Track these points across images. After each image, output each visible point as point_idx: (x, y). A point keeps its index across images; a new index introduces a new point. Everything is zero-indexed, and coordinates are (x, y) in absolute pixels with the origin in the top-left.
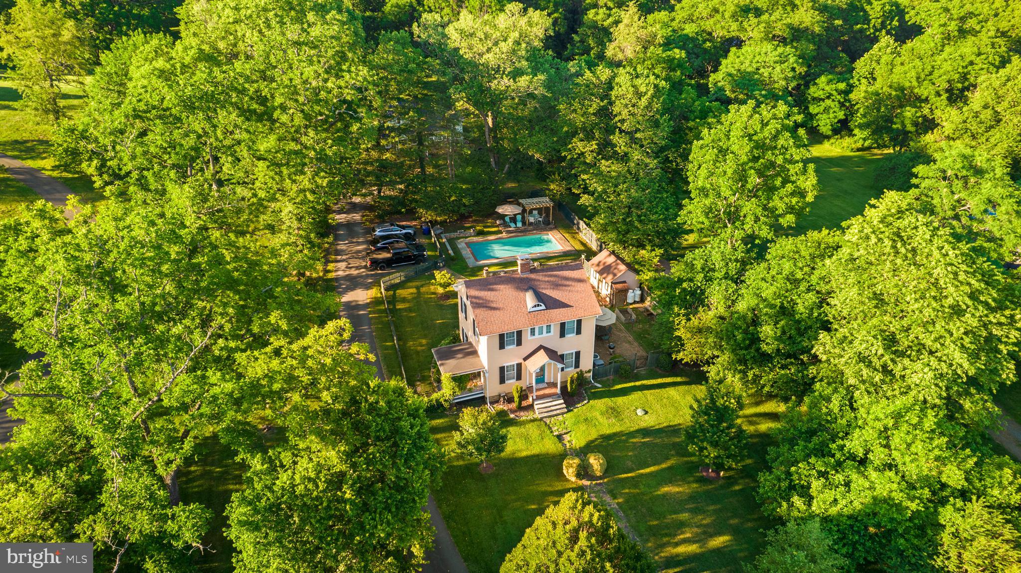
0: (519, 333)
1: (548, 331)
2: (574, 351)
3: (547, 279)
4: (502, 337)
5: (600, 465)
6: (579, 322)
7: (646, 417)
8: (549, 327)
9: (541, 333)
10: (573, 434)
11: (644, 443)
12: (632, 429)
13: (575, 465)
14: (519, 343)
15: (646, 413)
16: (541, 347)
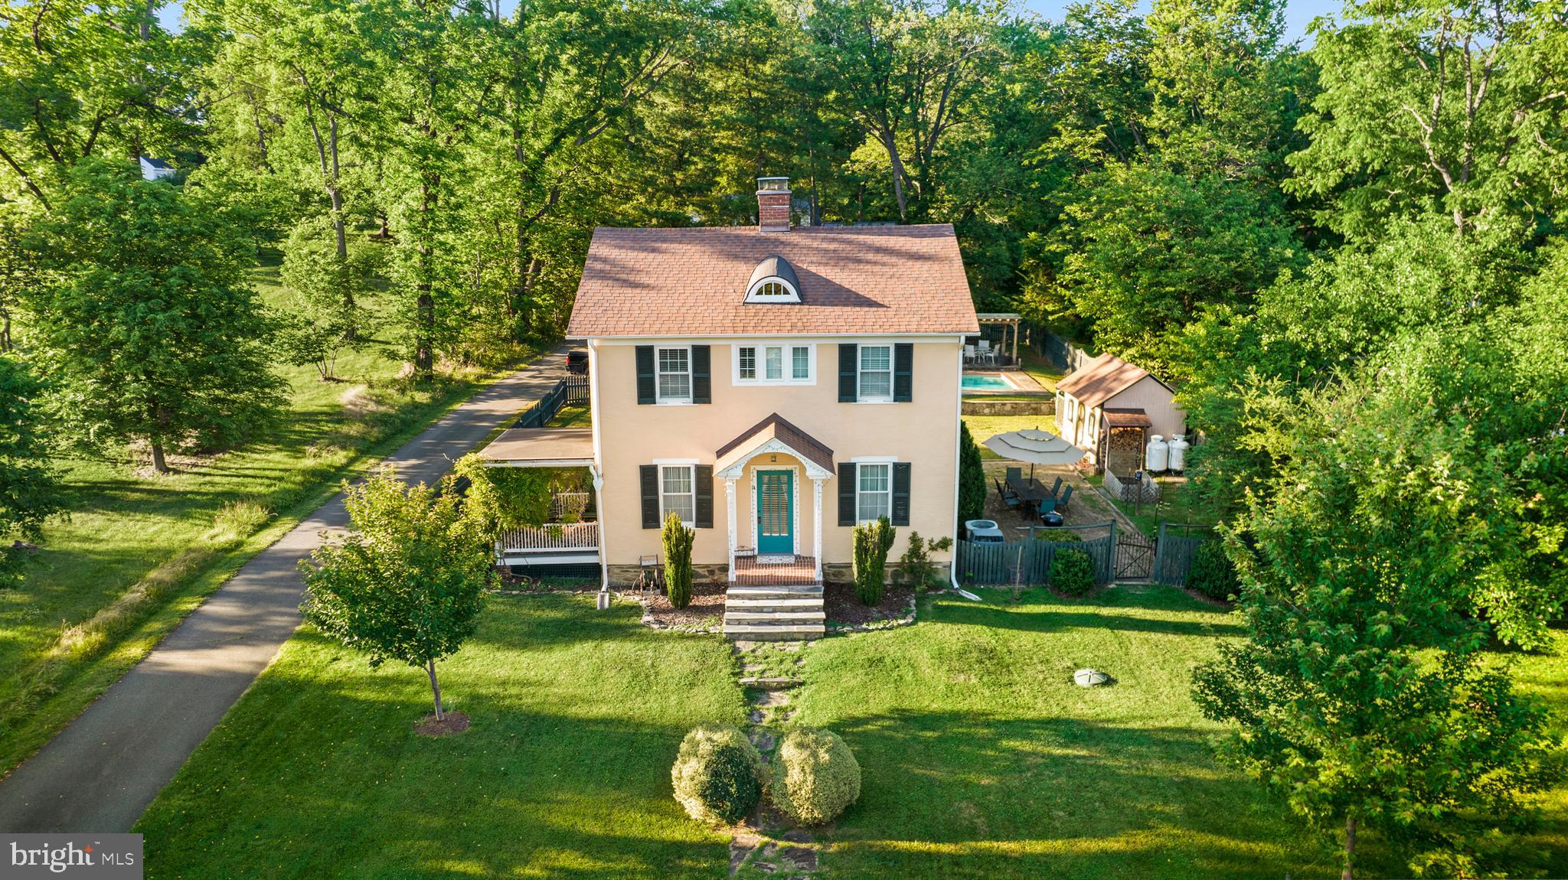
0: (702, 354)
1: (800, 372)
2: (889, 460)
3: (833, 246)
4: (644, 355)
5: (817, 770)
6: (904, 353)
7: (1105, 693)
8: (800, 353)
9: (773, 372)
10: (805, 692)
11: (1056, 761)
12: (1031, 715)
13: (705, 748)
14: (702, 393)
15: (1109, 682)
16: (774, 418)
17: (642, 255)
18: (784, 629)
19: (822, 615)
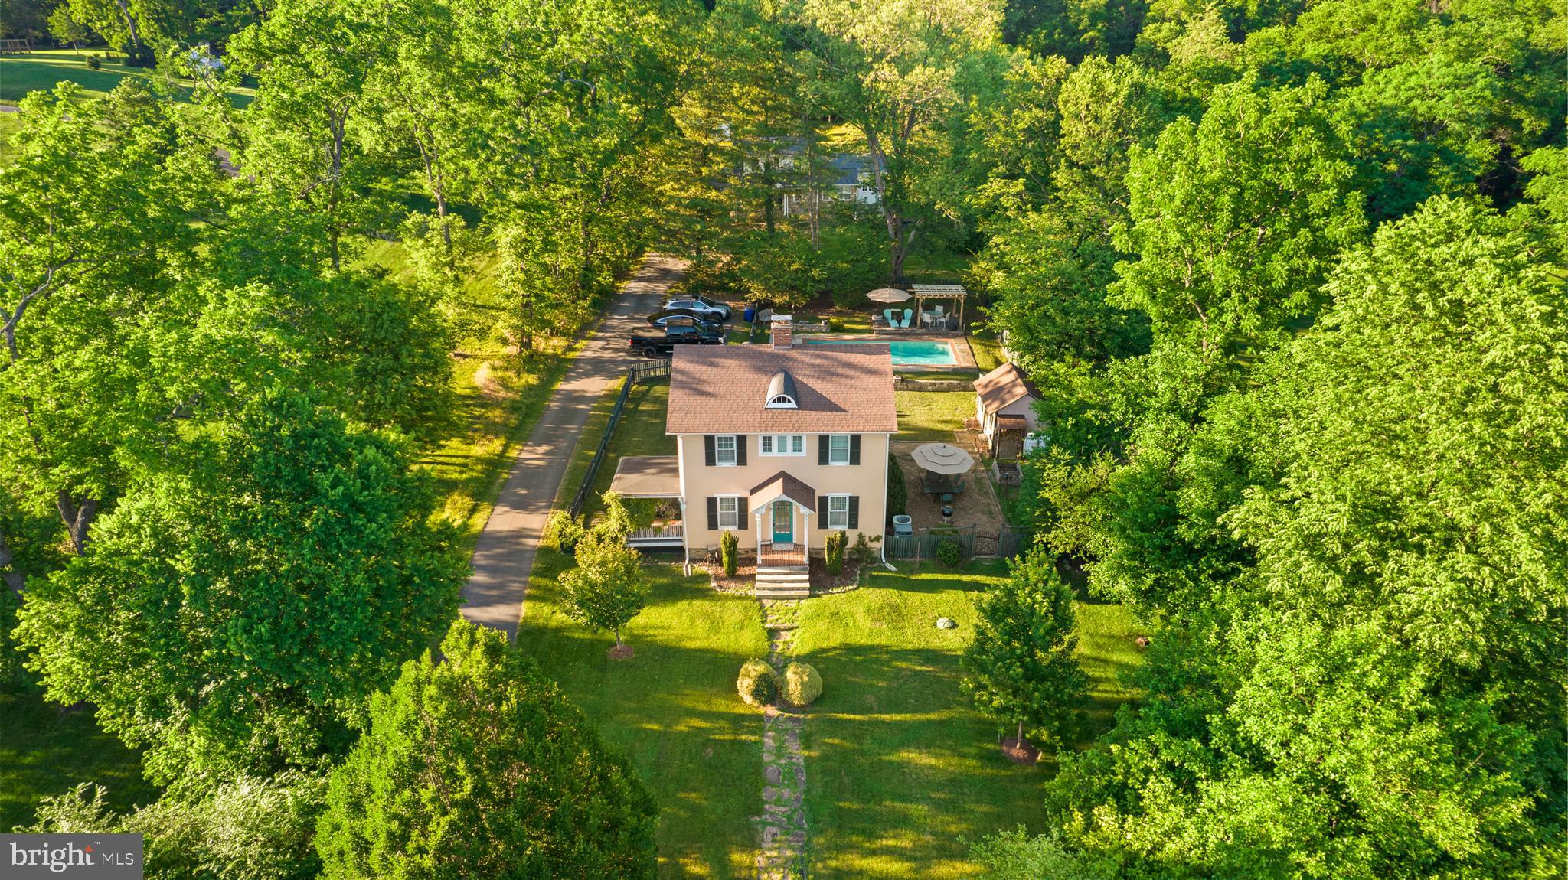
0: (742, 441)
1: (797, 448)
2: (847, 495)
3: (818, 362)
4: (709, 441)
5: (802, 684)
6: (856, 440)
7: (951, 633)
8: (797, 440)
9: (782, 448)
10: (799, 632)
11: (916, 673)
12: (910, 647)
13: (753, 674)
14: (742, 460)
15: (954, 626)
16: (783, 475)
17: (704, 368)
18: (787, 593)
19: (808, 585)
